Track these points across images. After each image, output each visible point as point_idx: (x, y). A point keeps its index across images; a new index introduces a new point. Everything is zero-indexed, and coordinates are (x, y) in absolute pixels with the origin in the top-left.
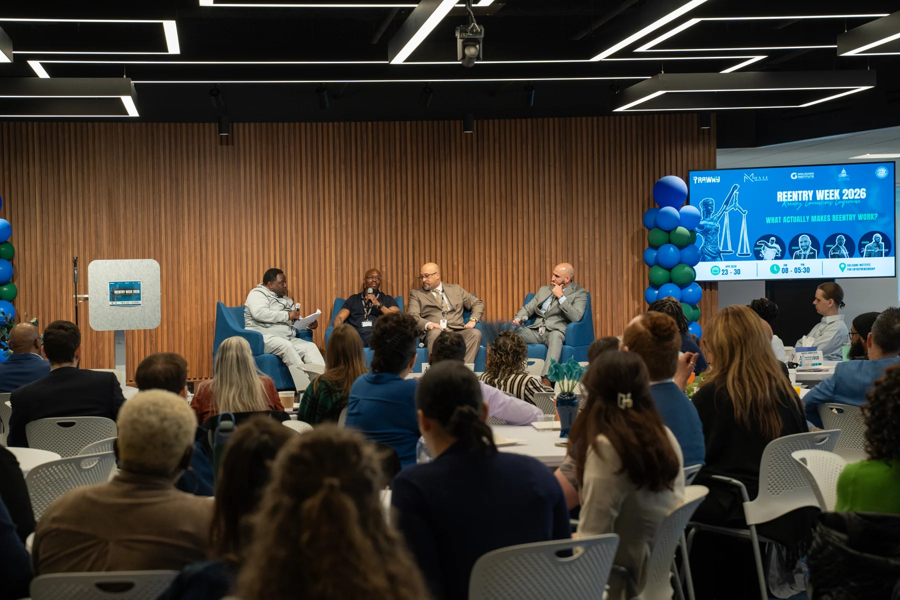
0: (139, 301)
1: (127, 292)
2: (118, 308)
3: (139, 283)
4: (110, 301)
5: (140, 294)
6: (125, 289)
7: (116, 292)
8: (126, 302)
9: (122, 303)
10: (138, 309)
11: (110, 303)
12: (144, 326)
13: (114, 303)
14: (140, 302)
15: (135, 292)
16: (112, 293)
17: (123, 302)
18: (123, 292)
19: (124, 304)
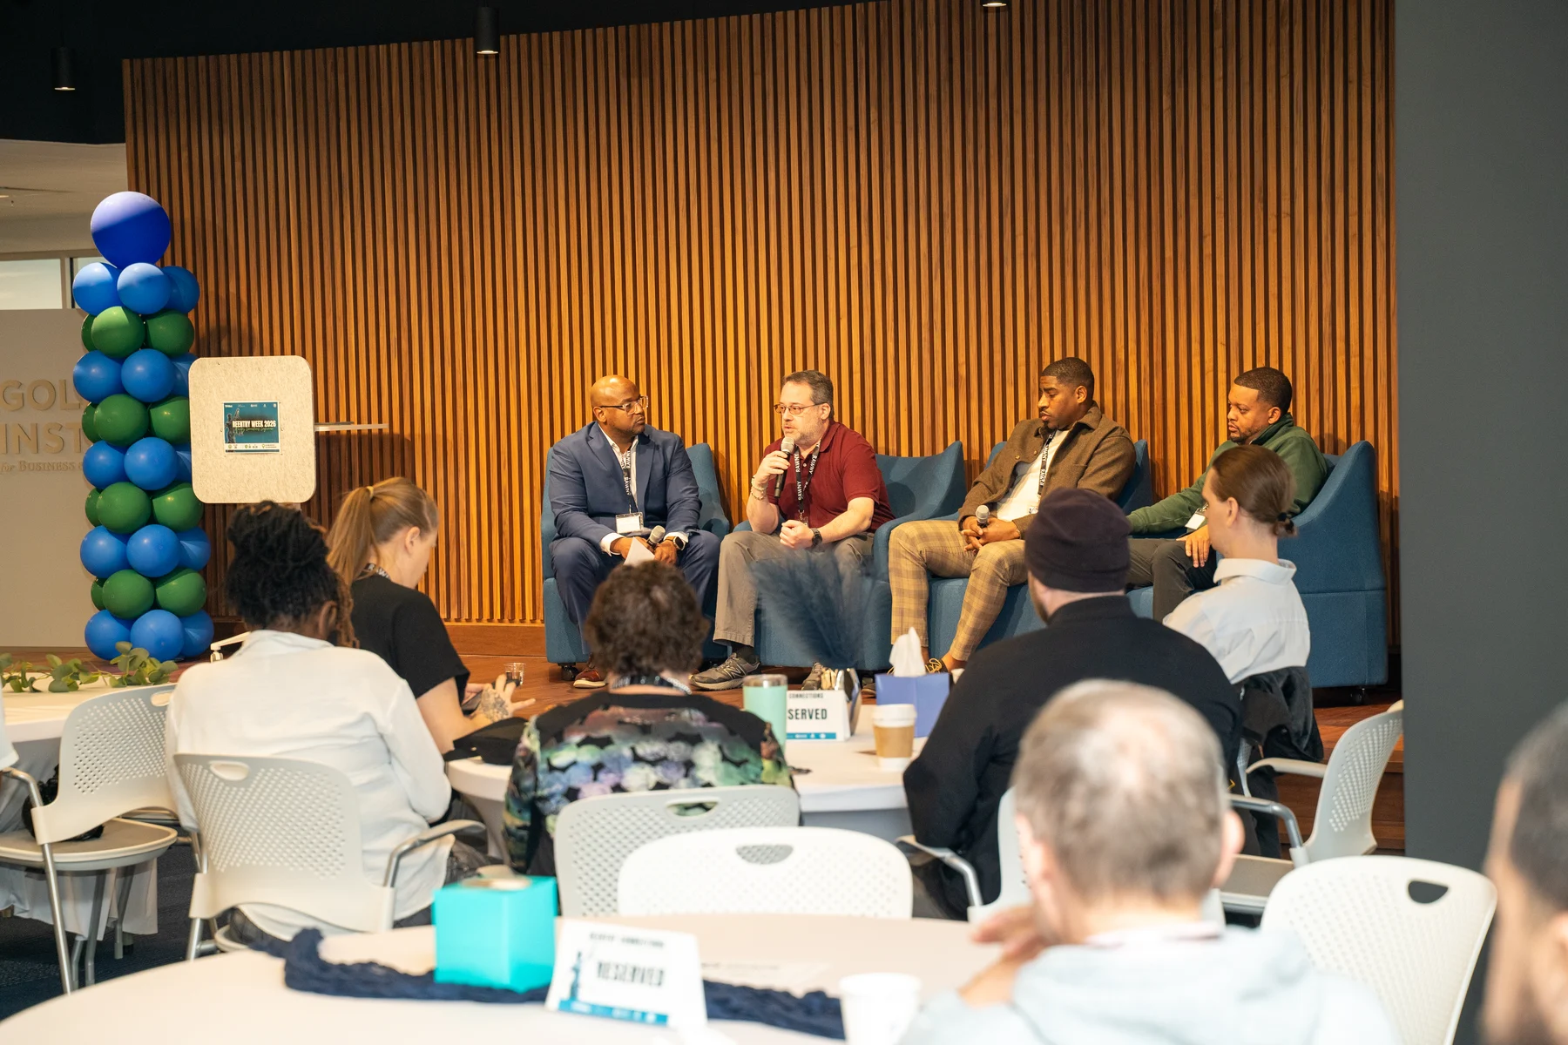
0: (276, 444)
1: (254, 424)
2: (239, 455)
3: (275, 405)
4: (226, 442)
5: (276, 428)
6: (251, 419)
7: (235, 424)
8: (252, 445)
9: (246, 446)
10: (274, 459)
11: (227, 446)
12: (284, 494)
13: (233, 446)
14: (277, 446)
15: (269, 424)
16: (229, 426)
17: (248, 444)
18: (246, 424)
19: (248, 449)
